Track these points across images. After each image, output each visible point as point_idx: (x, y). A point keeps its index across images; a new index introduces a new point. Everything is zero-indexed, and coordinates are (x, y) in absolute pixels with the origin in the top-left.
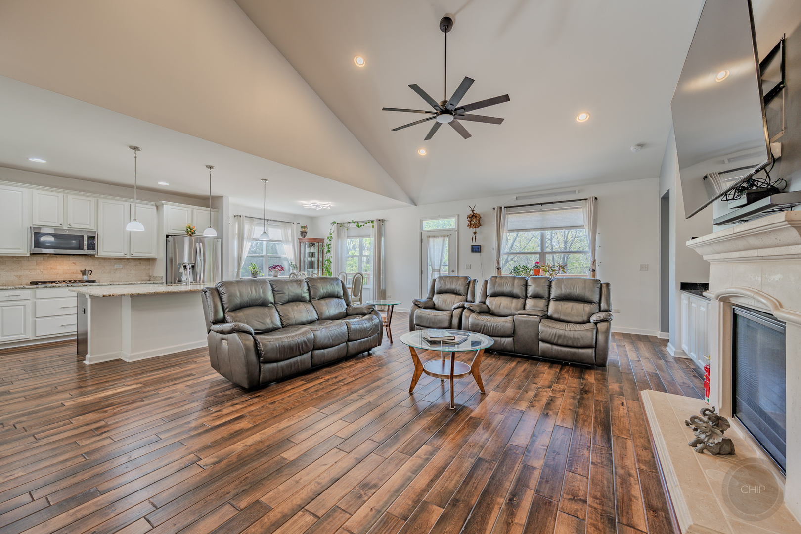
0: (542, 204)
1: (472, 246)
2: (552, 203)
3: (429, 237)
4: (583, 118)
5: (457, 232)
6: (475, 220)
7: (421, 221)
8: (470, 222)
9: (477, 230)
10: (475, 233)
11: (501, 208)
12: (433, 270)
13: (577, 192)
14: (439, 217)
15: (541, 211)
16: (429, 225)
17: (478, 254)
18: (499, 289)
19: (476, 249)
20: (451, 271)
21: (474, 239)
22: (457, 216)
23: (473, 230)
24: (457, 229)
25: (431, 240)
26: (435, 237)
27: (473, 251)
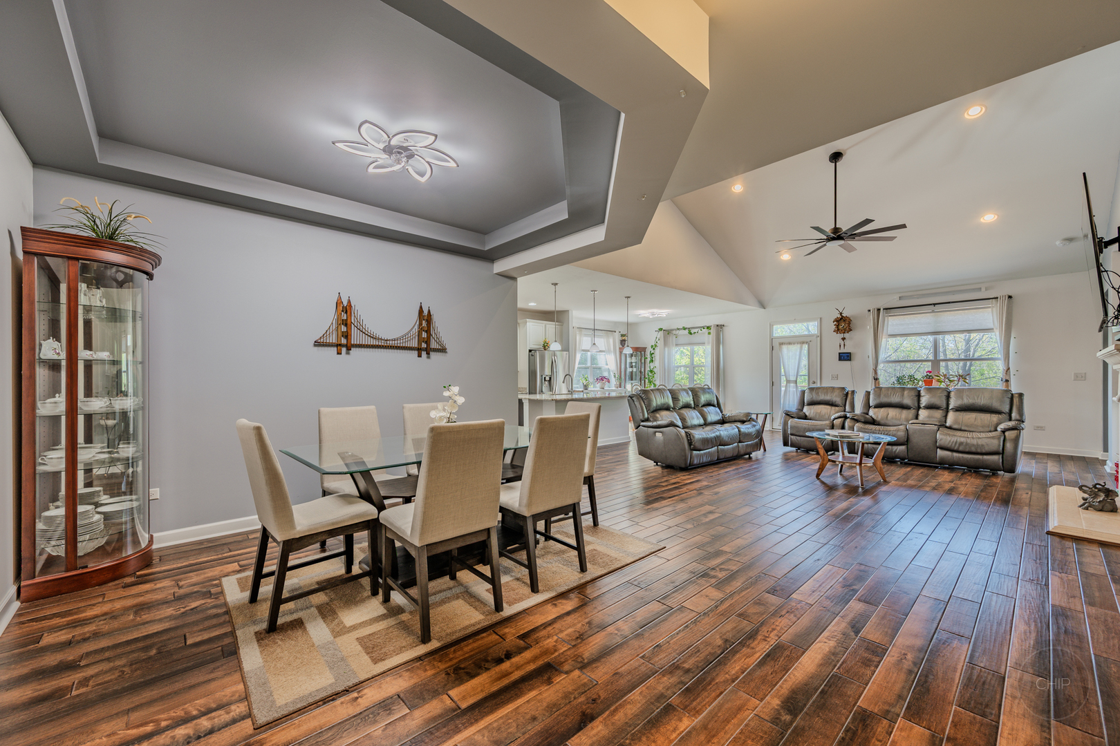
0: (934, 304)
1: (839, 353)
2: (949, 303)
3: (782, 344)
4: (989, 218)
5: (819, 338)
6: (843, 324)
7: (771, 326)
8: (837, 326)
9: (846, 335)
10: (844, 339)
11: (879, 310)
12: (788, 381)
13: (983, 289)
14: (795, 321)
15: (933, 312)
16: (781, 331)
17: (849, 362)
18: (884, 400)
19: (845, 357)
20: (811, 382)
21: (842, 346)
22: (819, 320)
23: (842, 335)
24: (819, 335)
25: (785, 348)
26: (790, 343)
27: (840, 359)
